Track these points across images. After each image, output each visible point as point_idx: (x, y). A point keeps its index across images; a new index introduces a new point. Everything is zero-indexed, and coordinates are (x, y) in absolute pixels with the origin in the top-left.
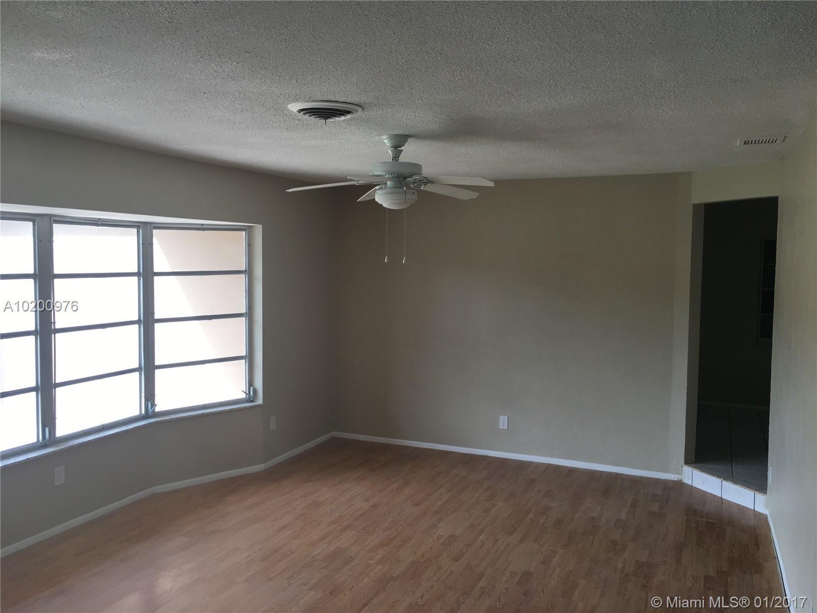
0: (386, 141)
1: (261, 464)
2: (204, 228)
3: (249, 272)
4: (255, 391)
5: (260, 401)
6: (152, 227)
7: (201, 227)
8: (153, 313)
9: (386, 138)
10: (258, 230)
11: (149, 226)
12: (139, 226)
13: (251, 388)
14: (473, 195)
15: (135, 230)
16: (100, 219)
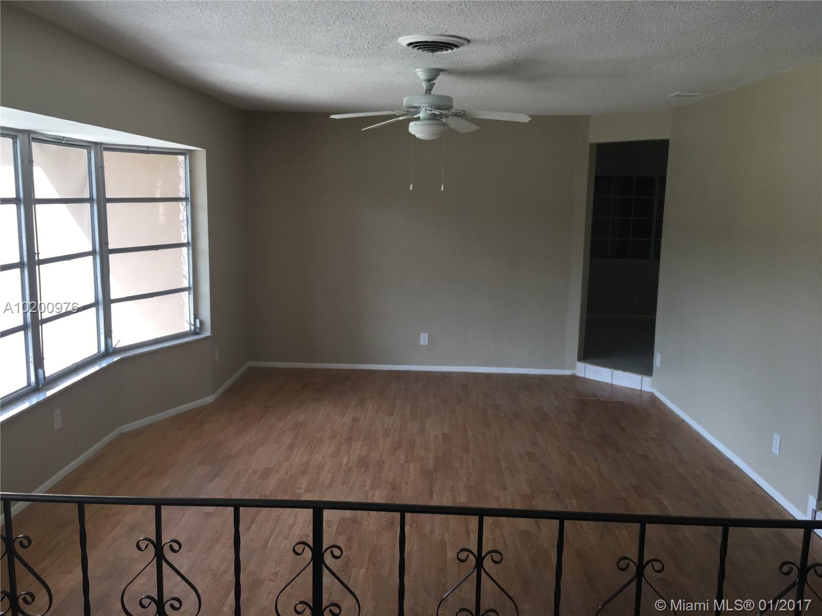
0: (421, 74)
1: (209, 396)
2: (150, 151)
3: (190, 199)
4: (201, 323)
5: (208, 333)
6: (102, 148)
7: (147, 149)
8: (107, 244)
9: (422, 71)
10: (201, 154)
11: (99, 147)
12: (89, 147)
13: (198, 321)
14: (473, 128)
15: (85, 151)
16: (64, 137)
